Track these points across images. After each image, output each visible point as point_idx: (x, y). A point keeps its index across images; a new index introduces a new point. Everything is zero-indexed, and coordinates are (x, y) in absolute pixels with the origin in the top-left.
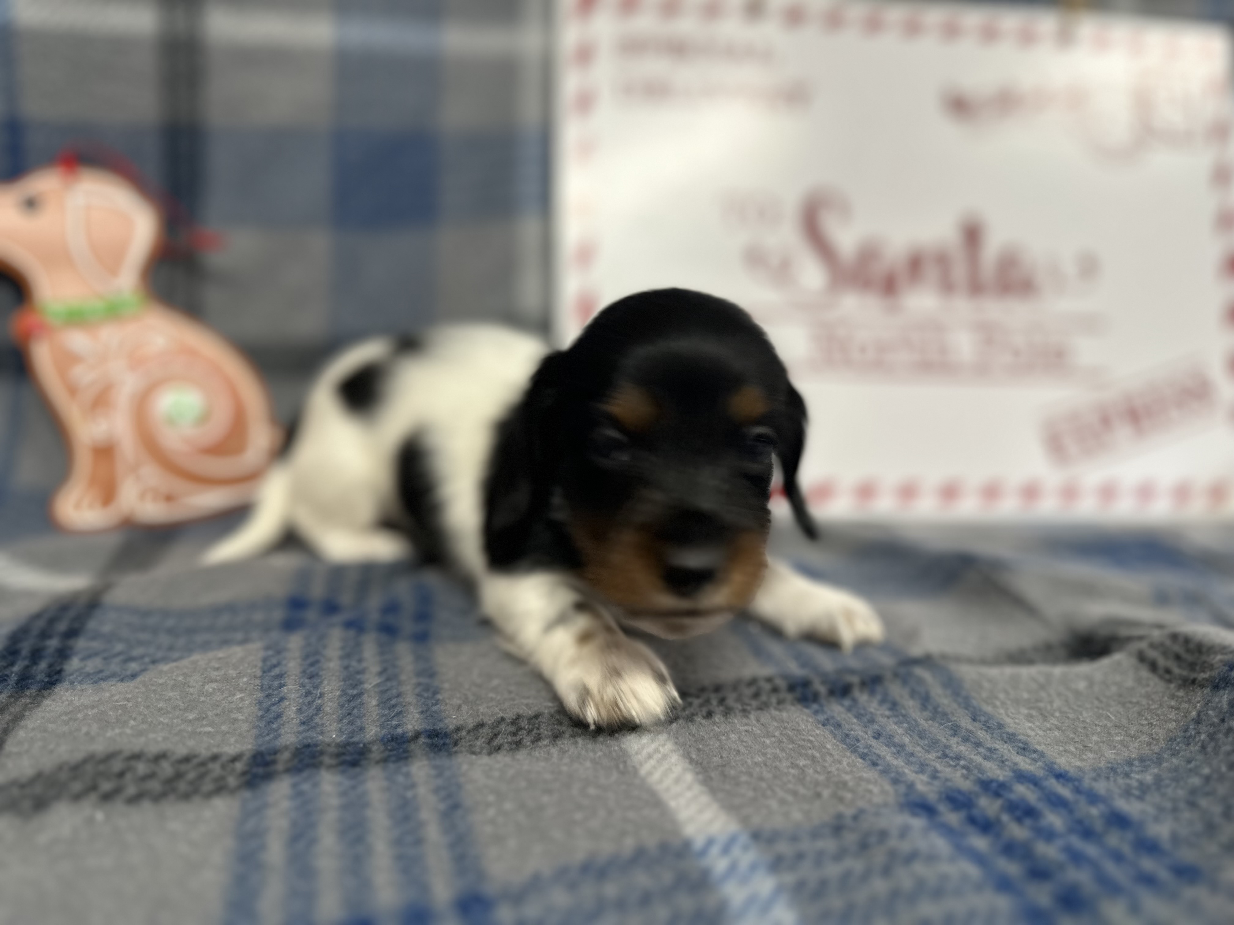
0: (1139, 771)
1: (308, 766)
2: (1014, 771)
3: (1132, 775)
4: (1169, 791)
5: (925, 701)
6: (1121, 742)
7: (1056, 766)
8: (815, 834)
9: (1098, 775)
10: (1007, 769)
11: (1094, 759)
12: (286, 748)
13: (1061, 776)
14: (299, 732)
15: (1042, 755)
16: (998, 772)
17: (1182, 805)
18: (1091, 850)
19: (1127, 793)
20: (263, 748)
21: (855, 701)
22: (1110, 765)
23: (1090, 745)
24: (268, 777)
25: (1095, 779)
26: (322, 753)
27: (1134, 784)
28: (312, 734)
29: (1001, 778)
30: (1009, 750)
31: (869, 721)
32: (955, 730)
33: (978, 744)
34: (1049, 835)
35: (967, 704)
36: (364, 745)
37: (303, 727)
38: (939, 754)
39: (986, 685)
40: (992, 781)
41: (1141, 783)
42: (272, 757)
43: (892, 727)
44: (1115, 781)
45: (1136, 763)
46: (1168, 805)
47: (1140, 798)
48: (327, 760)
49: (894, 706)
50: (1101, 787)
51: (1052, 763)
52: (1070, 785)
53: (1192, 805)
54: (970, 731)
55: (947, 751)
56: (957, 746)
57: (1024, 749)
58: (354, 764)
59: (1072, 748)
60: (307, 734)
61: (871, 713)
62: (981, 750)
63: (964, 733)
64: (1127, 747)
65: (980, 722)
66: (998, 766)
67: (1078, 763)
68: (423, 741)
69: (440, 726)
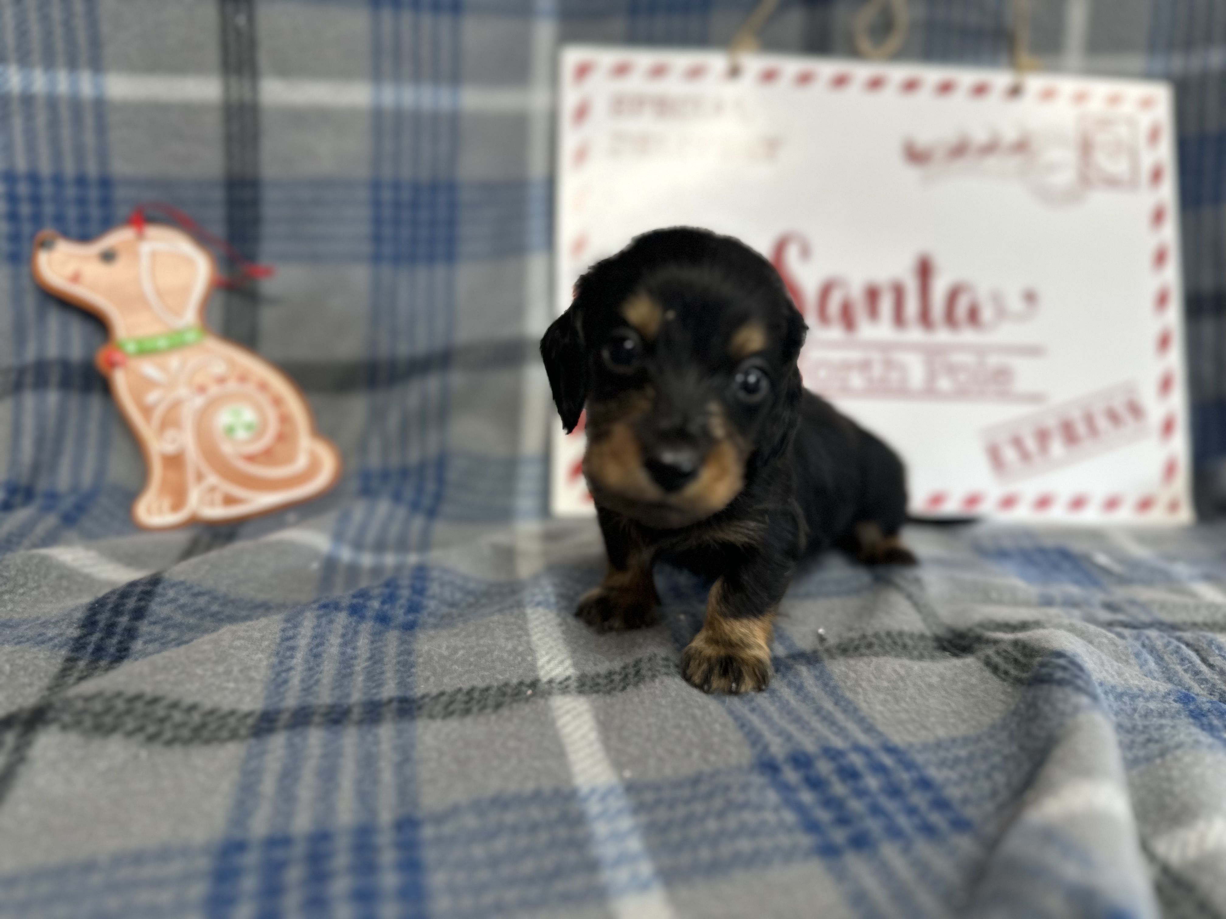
0: (959, 747)
1: (301, 724)
2: (854, 744)
3: (952, 750)
4: (976, 765)
5: (799, 689)
6: (953, 724)
7: (889, 743)
8: (677, 786)
9: (924, 748)
10: (848, 741)
11: (925, 735)
12: (288, 709)
14: (299, 697)
15: (882, 734)
16: (840, 743)
17: (981, 776)
18: (892, 806)
20: (270, 708)
22: (937, 741)
23: (927, 725)
24: (271, 731)
25: (919, 752)
26: (314, 714)
27: (951, 756)
28: (309, 698)
29: (841, 748)
30: (856, 730)
33: (833, 723)
34: (863, 793)
35: (833, 691)
36: (348, 707)
37: (304, 693)
38: (799, 726)
39: (852, 675)
40: (833, 749)
41: (956, 757)
42: (276, 716)
43: (767, 706)
44: (936, 754)
45: (959, 741)
46: (970, 774)
47: (951, 768)
48: (317, 719)
51: (887, 741)
52: (896, 757)
54: (828, 712)
55: (806, 725)
56: (815, 723)
57: (868, 729)
58: (337, 722)
59: (911, 728)
60: (306, 699)
62: (833, 727)
63: (824, 713)
64: (956, 728)
65: (840, 705)
66: (842, 739)
67: (910, 739)
68: (395, 705)
69: (410, 694)
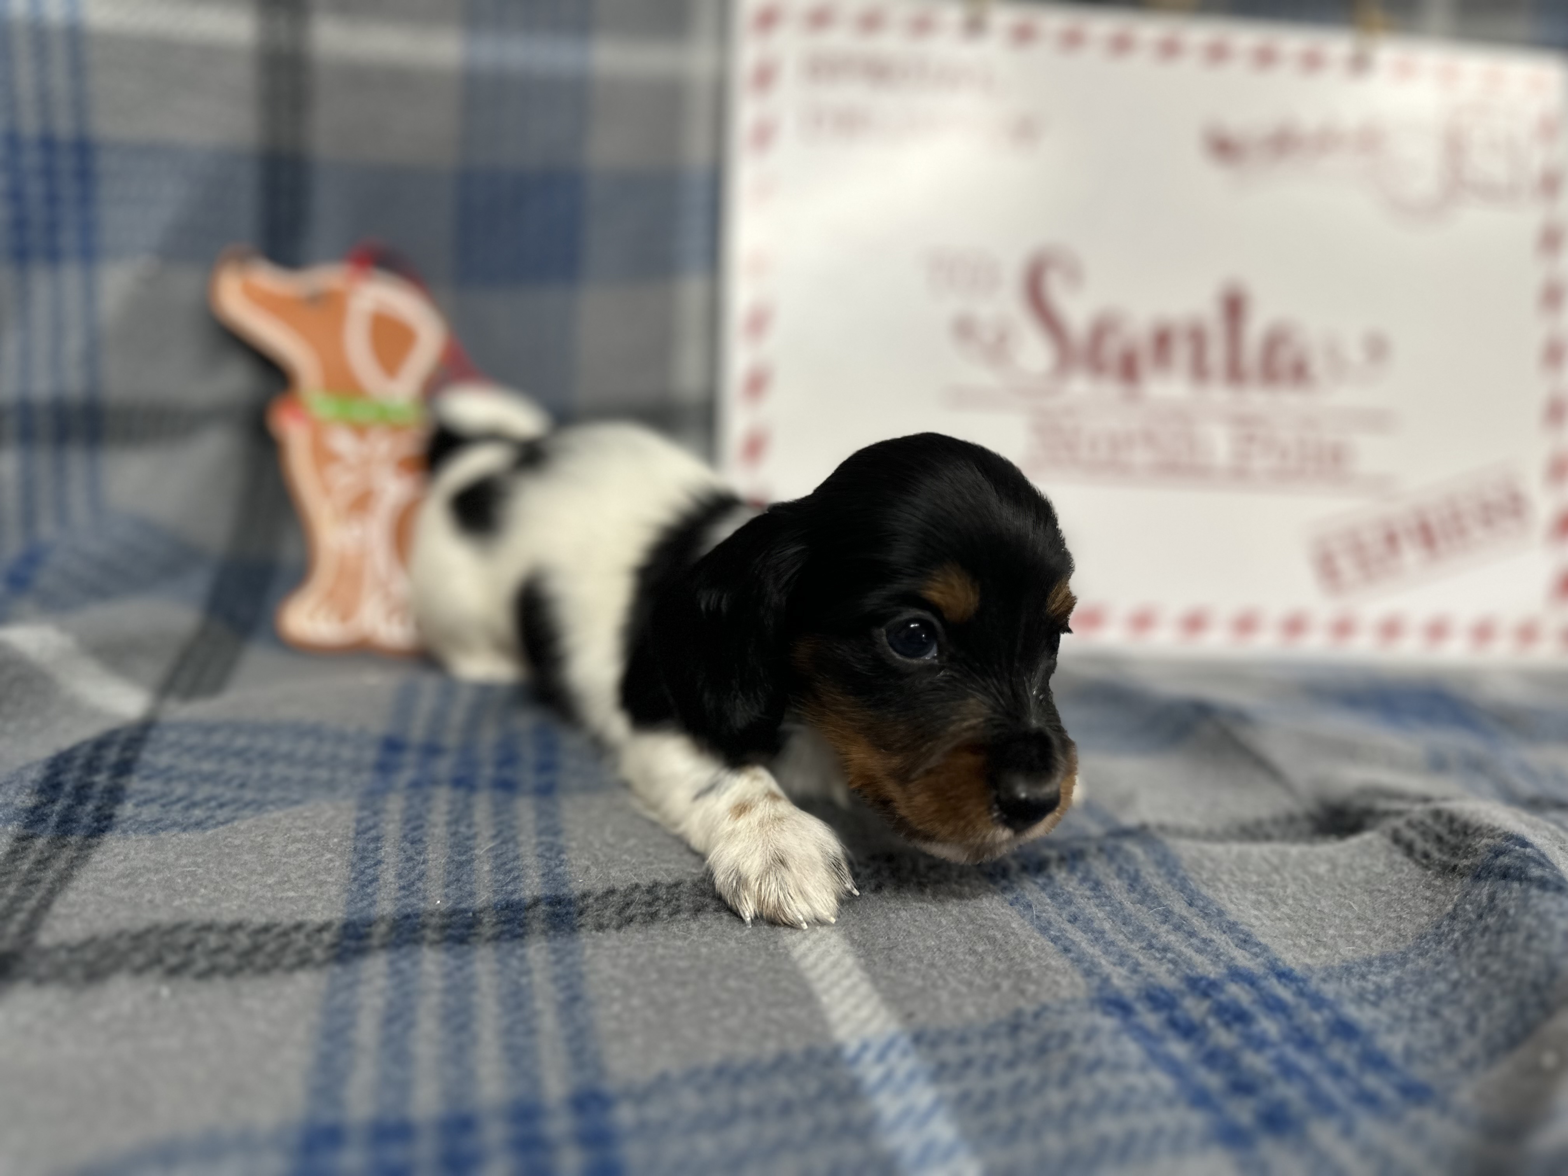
0: (1378, 972)
1: (407, 941)
2: (1229, 968)
3: (1370, 977)
4: (1410, 998)
5: (1134, 881)
6: (1362, 938)
7: (1280, 963)
8: (987, 1035)
9: (1329, 975)
10: (1222, 964)
11: (1327, 956)
12: (383, 918)
13: (1284, 975)
14: (398, 899)
15: (1265, 949)
16: (1210, 968)
17: (1422, 1014)
18: (1307, 1063)
19: (1360, 998)
20: (355, 917)
21: (1050, 878)
22: (1345, 964)
23: (1325, 939)
24: (361, 952)
25: (1324, 980)
26: (424, 926)
27: (1370, 987)
28: (413, 900)
29: (1212, 976)
30: (1227, 943)
31: (1065, 902)
32: (1167, 916)
33: (1192, 934)
34: (1260, 1044)
35: (1183, 886)
36: (474, 914)
37: (403, 892)
38: (1144, 944)
39: (1208, 864)
40: (1201, 978)
41: (1378, 987)
42: (367, 930)
43: (1092, 910)
44: (1348, 983)
45: (1377, 963)
46: (1406, 1013)
47: (1375, 1004)
48: (430, 935)
49: (1097, 886)
50: (1329, 990)
51: (1276, 959)
52: (1293, 987)
53: (1434, 1014)
54: (1182, 917)
55: (1154, 941)
56: (1167, 936)
57: (1245, 941)
58: (462, 940)
59: (1303, 943)
60: (406, 901)
61: (1068, 892)
62: (1193, 940)
63: (1175, 920)
64: (1368, 943)
65: (1197, 907)
66: (1212, 960)
67: (1307, 960)
68: (542, 909)
69: (563, 891)
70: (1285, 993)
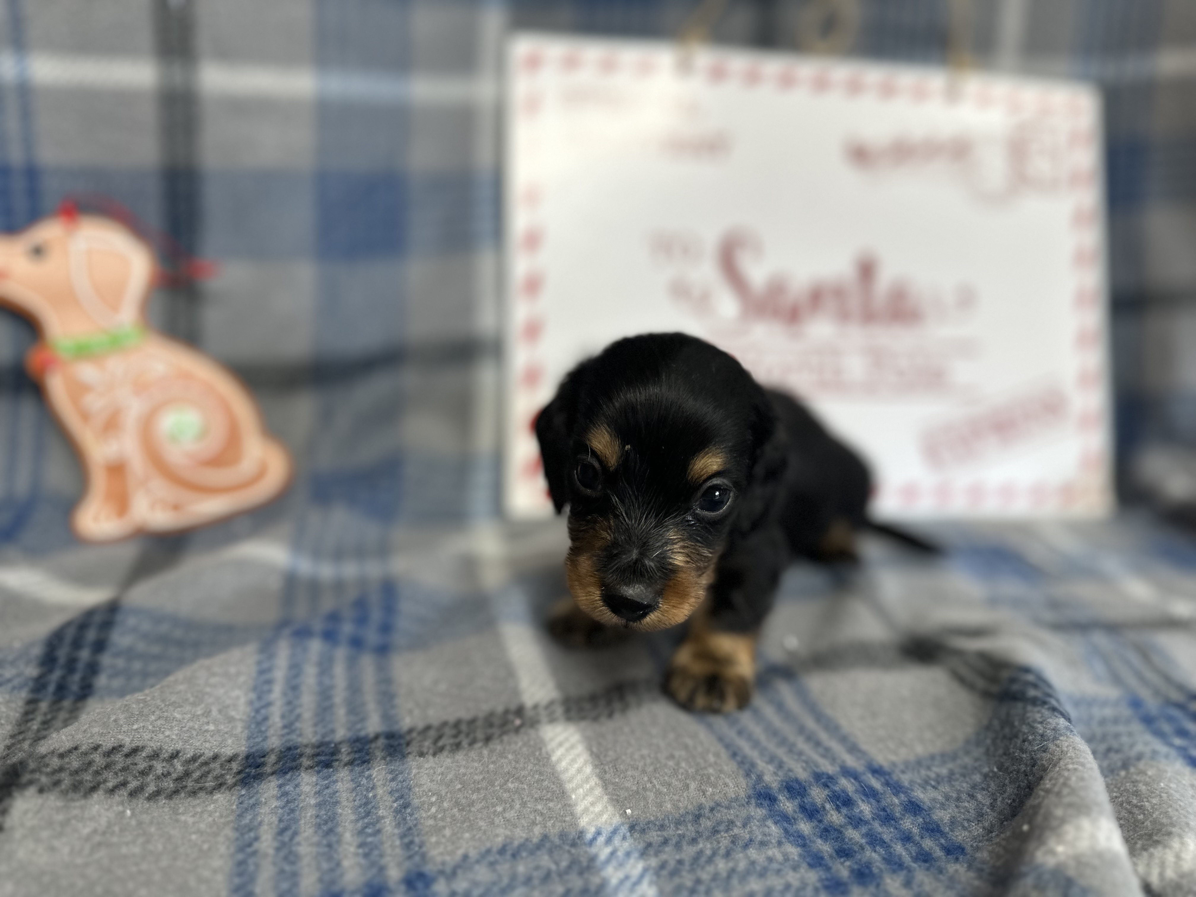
0: (938, 765)
1: (291, 769)
2: (842, 767)
3: (933, 768)
4: (957, 784)
5: (780, 706)
6: (930, 739)
7: (875, 763)
9: (906, 767)
10: (837, 765)
11: (906, 753)
12: (272, 750)
14: (283, 736)
15: (865, 753)
16: (829, 767)
19: (925, 783)
20: (254, 750)
22: (917, 759)
23: (906, 741)
24: (259, 777)
25: (903, 772)
26: (301, 755)
28: (293, 737)
29: (830, 772)
30: (841, 749)
33: (818, 744)
34: (857, 822)
35: (813, 710)
36: (336, 745)
37: (286, 731)
38: (787, 749)
40: (823, 774)
41: (938, 775)
42: (262, 759)
43: (752, 727)
44: (918, 773)
45: (938, 758)
46: (954, 795)
47: (934, 788)
48: (305, 762)
50: (905, 779)
51: (872, 760)
52: (882, 779)
54: (813, 732)
55: (794, 748)
57: (853, 749)
58: (327, 765)
59: (891, 745)
60: (289, 737)
62: (819, 749)
63: (807, 733)
64: (933, 743)
65: (822, 723)
66: (830, 762)
67: (893, 758)
68: (381, 742)
69: (396, 728)
70: (876, 784)
